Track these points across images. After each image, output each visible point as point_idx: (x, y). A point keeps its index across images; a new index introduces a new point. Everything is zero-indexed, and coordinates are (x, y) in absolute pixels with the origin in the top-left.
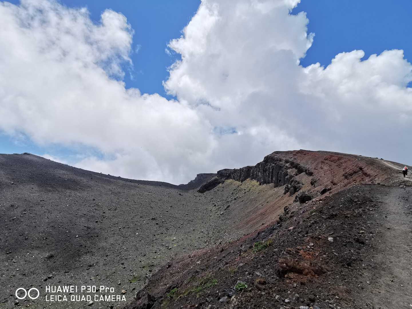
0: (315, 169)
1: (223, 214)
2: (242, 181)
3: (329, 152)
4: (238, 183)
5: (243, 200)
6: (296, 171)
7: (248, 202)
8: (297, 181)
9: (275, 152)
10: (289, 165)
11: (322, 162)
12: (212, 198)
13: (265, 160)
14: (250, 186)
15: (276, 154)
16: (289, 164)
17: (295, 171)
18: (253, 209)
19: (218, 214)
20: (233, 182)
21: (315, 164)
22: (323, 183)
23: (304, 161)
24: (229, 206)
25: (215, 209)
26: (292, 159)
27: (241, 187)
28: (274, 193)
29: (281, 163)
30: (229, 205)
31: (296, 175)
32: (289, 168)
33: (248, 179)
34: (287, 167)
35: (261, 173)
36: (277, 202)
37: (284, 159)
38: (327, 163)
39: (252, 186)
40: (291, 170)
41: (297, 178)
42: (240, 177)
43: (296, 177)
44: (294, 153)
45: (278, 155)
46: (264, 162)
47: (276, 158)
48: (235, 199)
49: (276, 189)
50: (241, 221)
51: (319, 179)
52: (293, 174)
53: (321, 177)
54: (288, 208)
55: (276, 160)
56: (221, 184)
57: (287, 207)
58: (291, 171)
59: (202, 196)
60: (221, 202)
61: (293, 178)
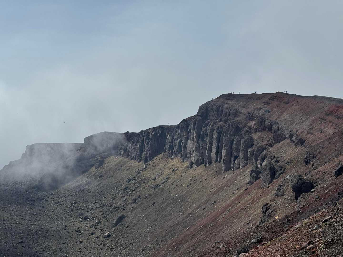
0: (308, 133)
1: (109, 235)
2: (146, 161)
3: (334, 99)
4: (138, 165)
5: (155, 203)
6: (270, 138)
7: (167, 206)
8: (274, 157)
9: (222, 95)
10: (255, 124)
11: (321, 119)
12: (75, 203)
13: (203, 113)
14: (166, 172)
15: (226, 101)
16: (254, 122)
17: (268, 136)
18: (181, 220)
19: (97, 238)
20: (125, 163)
21: (307, 123)
22: (329, 158)
23: (285, 117)
24: (122, 218)
25: (86, 226)
26: (262, 112)
27: (145, 173)
28: (224, 183)
29: (237, 119)
30: (123, 215)
31: (271, 145)
32: (256, 130)
33: (160, 156)
34: (251, 128)
35: (193, 141)
36: (235, 200)
37: (244, 111)
38: (330, 122)
39: (171, 170)
40: (259, 134)
41: (274, 151)
42: (141, 152)
43: (271, 149)
44: (266, 100)
45: (230, 102)
46: (200, 118)
47: (227, 109)
48: (135, 201)
49: (228, 176)
50: (158, 246)
51: (320, 152)
52: (263, 144)
53: (323, 148)
54: (269, 207)
55: (226, 113)
56: (94, 168)
57: (268, 205)
58: (260, 137)
59: (48, 199)
60: (98, 210)
61: (265, 151)
